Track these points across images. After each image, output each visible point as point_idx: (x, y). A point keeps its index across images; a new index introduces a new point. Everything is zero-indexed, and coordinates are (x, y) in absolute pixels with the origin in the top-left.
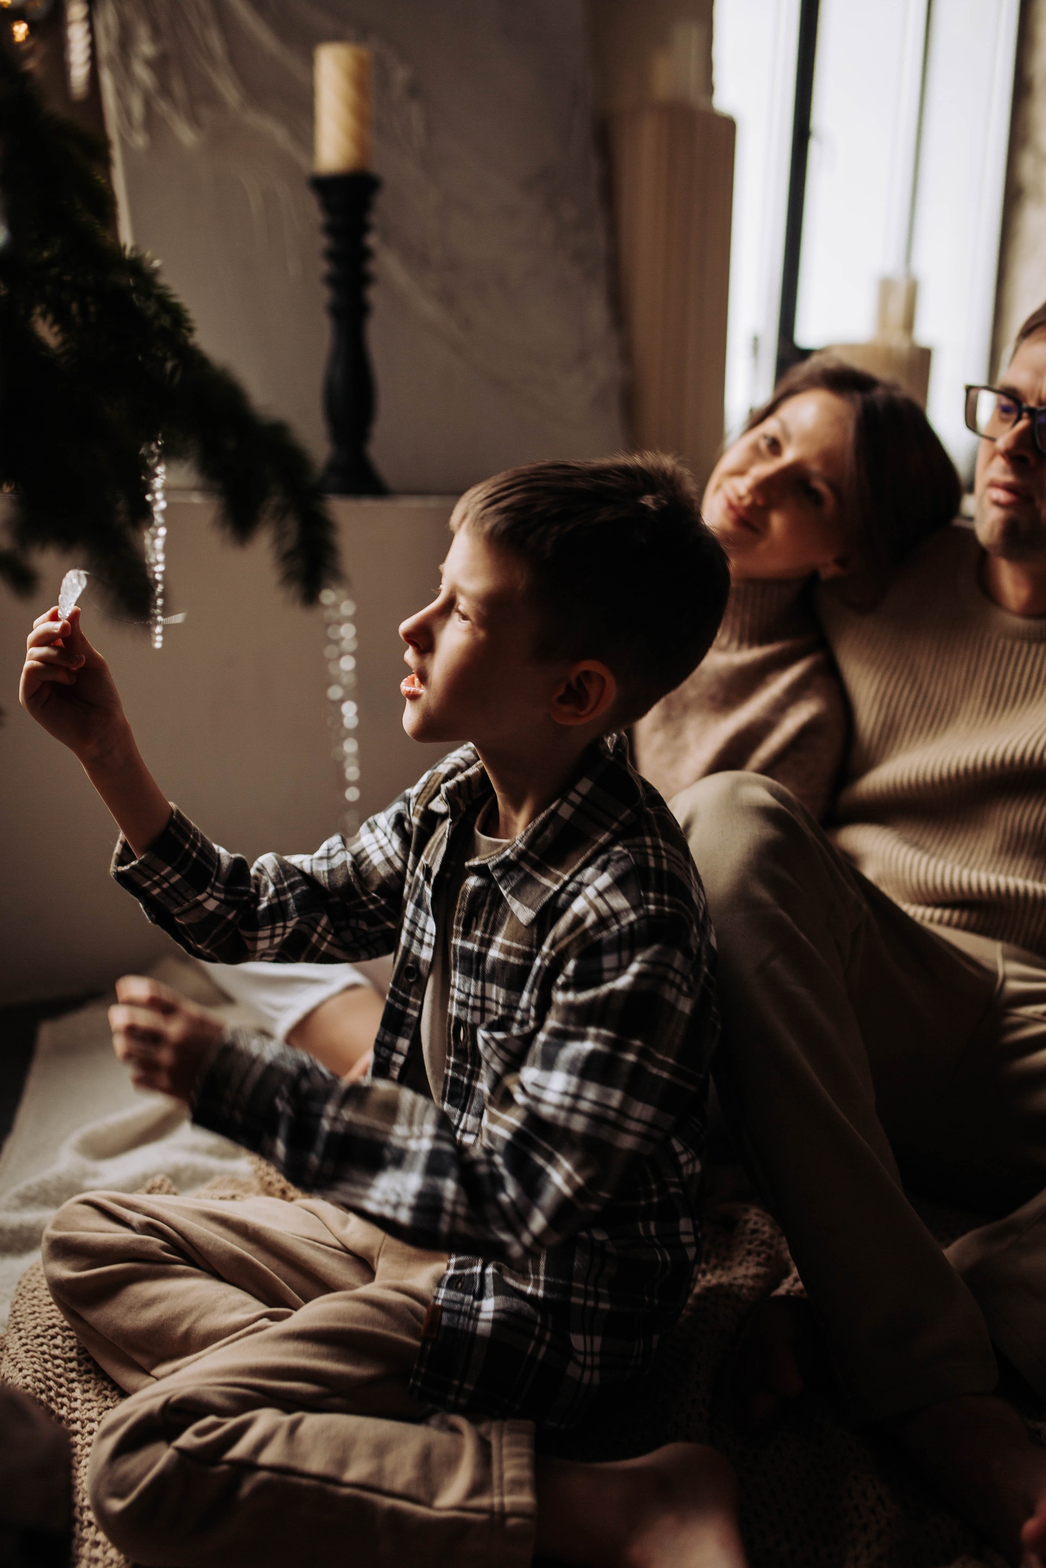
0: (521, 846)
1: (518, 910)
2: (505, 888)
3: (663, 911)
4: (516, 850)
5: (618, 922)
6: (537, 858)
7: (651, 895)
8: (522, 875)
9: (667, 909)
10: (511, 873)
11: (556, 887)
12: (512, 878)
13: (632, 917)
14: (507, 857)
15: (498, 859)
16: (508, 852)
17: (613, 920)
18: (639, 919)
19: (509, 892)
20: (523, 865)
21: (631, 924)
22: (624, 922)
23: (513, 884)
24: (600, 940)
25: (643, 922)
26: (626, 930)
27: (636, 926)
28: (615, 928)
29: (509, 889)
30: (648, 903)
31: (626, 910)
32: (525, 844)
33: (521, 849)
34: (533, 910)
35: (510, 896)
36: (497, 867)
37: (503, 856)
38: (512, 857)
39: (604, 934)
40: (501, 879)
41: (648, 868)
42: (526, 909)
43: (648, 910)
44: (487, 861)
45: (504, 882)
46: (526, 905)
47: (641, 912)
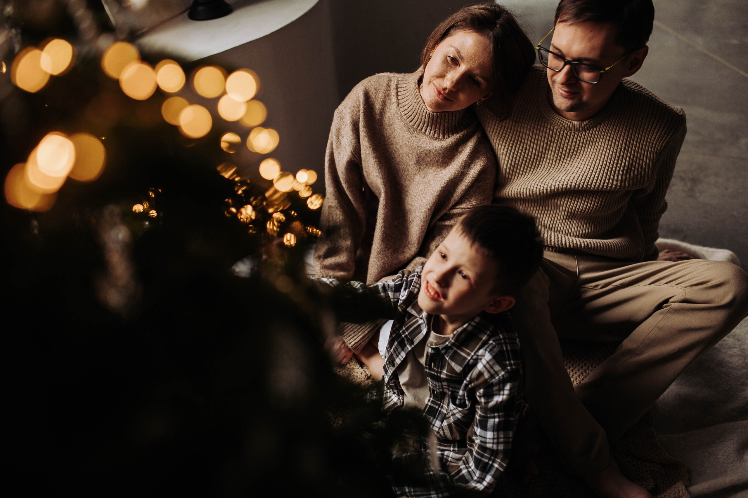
0: (453, 341)
1: (454, 366)
2: (447, 357)
3: (513, 368)
4: (451, 343)
5: (498, 375)
6: (458, 344)
7: (507, 362)
8: (453, 351)
9: (514, 367)
10: (449, 351)
11: (469, 358)
12: (449, 353)
13: (503, 373)
14: (447, 345)
15: (444, 346)
16: (447, 343)
17: (496, 375)
18: (506, 373)
19: (449, 358)
20: (453, 347)
21: (503, 376)
22: (500, 375)
23: (450, 355)
24: (493, 382)
25: (507, 374)
26: (501, 378)
27: (505, 376)
28: (497, 378)
29: (449, 357)
30: (507, 366)
31: (500, 371)
32: (454, 340)
33: (453, 342)
34: (461, 366)
35: (450, 360)
36: (443, 348)
37: (445, 345)
38: (449, 345)
39: (494, 380)
40: (445, 353)
41: (504, 351)
42: (458, 366)
43: (508, 369)
44: (439, 346)
45: (447, 354)
46: (458, 364)
47: (506, 370)
